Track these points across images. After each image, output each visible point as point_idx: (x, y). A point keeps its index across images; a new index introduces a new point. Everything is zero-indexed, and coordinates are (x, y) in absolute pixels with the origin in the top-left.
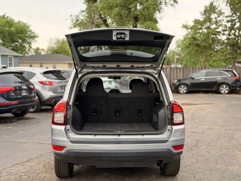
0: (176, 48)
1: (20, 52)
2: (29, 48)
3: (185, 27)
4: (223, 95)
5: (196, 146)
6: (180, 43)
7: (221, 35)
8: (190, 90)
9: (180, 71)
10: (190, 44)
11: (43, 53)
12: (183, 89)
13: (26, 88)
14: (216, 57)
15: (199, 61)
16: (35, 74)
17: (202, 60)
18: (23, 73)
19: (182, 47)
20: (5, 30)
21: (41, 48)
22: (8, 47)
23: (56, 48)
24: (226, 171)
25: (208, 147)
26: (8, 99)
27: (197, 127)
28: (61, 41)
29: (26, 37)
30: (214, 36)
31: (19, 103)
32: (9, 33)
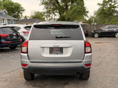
0: (94, 15)
1: (17, 18)
2: (21, 16)
3: (99, 4)
4: (117, 38)
5: (100, 64)
6: (96, 12)
7: (117, 8)
8: (100, 36)
9: (95, 26)
10: (101, 13)
11: (28, 18)
12: (96, 35)
13: (16, 35)
14: (114, 19)
15: (105, 21)
16: (20, 28)
17: (107, 21)
18: (14, 27)
19: (97, 14)
20: (9, 7)
21: (27, 16)
22: (11, 15)
23: (35, 16)
24: (115, 77)
25: (107, 65)
26: (6, 40)
27: (102, 54)
28: (37, 12)
29: (20, 10)
30: (113, 9)
31: (12, 42)
32: (11, 8)
